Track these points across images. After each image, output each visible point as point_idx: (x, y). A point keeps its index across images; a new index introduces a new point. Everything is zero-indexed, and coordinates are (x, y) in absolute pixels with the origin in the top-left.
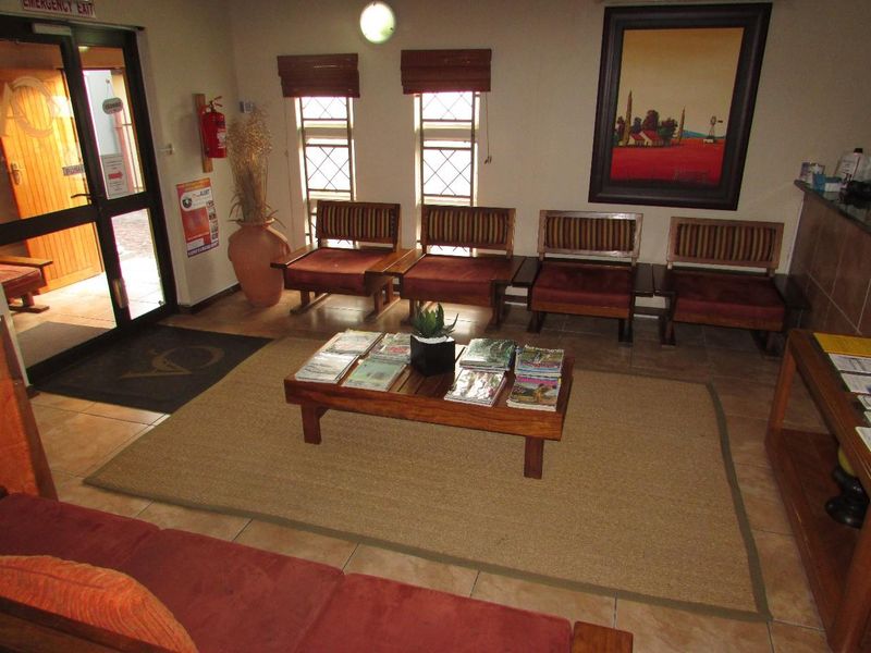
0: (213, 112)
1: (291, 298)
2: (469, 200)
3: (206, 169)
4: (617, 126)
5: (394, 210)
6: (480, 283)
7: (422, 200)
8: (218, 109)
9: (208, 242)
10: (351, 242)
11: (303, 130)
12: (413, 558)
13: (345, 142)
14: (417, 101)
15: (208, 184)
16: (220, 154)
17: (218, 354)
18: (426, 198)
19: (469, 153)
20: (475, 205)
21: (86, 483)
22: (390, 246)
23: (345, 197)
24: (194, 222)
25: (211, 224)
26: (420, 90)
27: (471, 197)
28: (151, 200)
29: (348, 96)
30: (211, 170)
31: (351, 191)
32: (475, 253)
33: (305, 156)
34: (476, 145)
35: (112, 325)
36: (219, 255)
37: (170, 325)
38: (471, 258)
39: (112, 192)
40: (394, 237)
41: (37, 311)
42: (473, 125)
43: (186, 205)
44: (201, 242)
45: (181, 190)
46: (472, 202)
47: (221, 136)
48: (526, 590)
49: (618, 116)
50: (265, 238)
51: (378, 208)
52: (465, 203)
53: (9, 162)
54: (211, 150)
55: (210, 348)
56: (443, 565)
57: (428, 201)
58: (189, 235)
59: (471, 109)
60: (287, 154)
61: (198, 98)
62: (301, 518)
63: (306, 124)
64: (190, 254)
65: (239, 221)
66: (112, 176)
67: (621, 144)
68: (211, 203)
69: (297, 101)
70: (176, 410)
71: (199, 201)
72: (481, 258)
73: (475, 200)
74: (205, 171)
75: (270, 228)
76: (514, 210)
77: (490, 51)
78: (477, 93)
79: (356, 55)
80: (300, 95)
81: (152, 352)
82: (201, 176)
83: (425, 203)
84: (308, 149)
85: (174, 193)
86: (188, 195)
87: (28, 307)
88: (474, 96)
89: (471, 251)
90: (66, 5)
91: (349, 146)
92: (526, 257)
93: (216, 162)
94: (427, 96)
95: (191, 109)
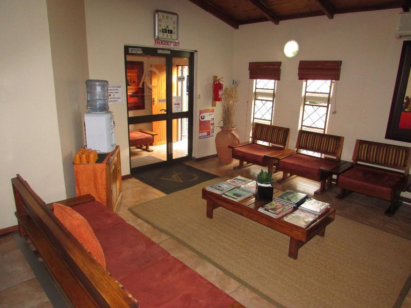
0: (219, 83)
1: (236, 162)
2: (323, 130)
3: (214, 105)
4: (405, 101)
5: (287, 131)
6: (315, 169)
7: (302, 128)
8: (221, 82)
9: (209, 134)
10: (268, 143)
11: (256, 93)
12: (219, 270)
13: (272, 99)
14: (304, 83)
15: (213, 111)
16: (219, 100)
17: (196, 177)
18: (303, 127)
19: (326, 108)
20: (326, 133)
21: (129, 209)
22: (283, 147)
23: (268, 123)
24: (204, 125)
25: (211, 127)
26: (307, 79)
27: (324, 129)
28: (189, 115)
29: (275, 80)
30: (215, 106)
31: (271, 121)
32: (323, 156)
33: (255, 104)
34: (330, 105)
35: (165, 159)
36: (212, 140)
37: (187, 164)
38: (321, 158)
39: (175, 110)
40: (284, 143)
41: (149, 151)
42: (329, 96)
43: (202, 118)
44: (206, 134)
45: (201, 112)
46: (324, 132)
47: (220, 93)
48: (257, 299)
49: (406, 95)
50: (229, 136)
51: (280, 129)
52: (321, 132)
53: (153, 97)
54: (216, 98)
55: (194, 175)
56: (228, 277)
57: (304, 129)
58: (201, 130)
59: (329, 88)
60: (248, 102)
61: (215, 77)
62: (187, 242)
63: (257, 91)
64: (200, 138)
65: (221, 127)
66: (175, 104)
67: (406, 110)
68: (213, 119)
69: (255, 81)
70: (170, 193)
71: (208, 117)
72: (326, 159)
73: (326, 131)
74: (212, 106)
75: (233, 132)
76: (343, 138)
77: (341, 62)
78: (333, 81)
79: (281, 62)
80: (256, 78)
81: (174, 172)
82: (210, 108)
83: (303, 129)
84: (256, 101)
85: (198, 113)
86: (204, 114)
87: (147, 150)
88: (332, 82)
89: (321, 155)
90: (170, 44)
91: (273, 101)
92: (347, 162)
93: (218, 103)
94: (309, 81)
95: (211, 82)
